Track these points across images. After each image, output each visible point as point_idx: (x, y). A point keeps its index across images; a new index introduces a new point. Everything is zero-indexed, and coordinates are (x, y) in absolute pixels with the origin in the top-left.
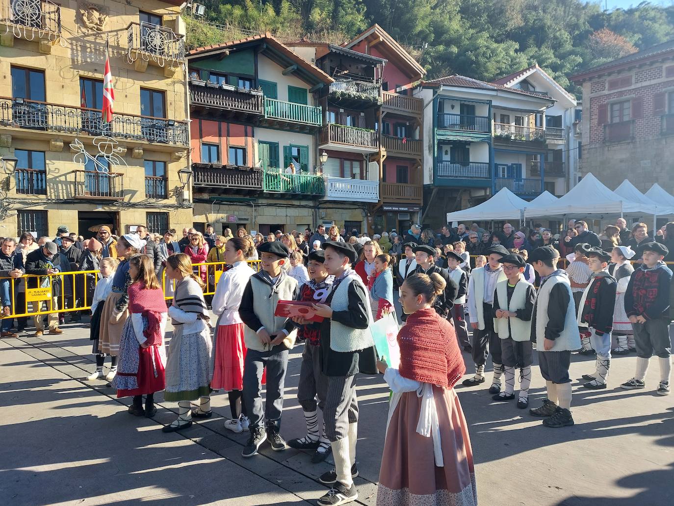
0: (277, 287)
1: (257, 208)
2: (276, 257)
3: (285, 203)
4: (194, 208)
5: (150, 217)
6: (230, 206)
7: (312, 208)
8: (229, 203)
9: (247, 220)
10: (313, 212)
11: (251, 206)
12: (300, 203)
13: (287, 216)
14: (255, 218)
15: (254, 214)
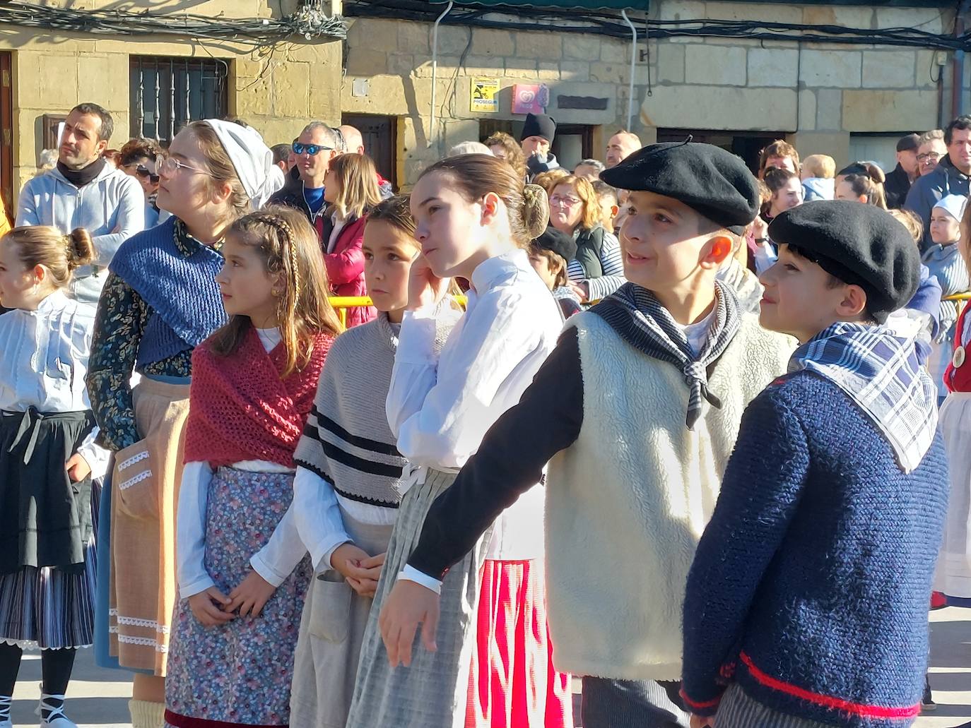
0: (710, 370)
1: (653, 46)
2: (693, 219)
3: (798, 21)
4: (354, 43)
5: (149, 84)
6: (520, 36)
7: (938, 48)
8: (515, 19)
9: (599, 104)
10: (941, 68)
11: (621, 34)
12: (874, 19)
13: (799, 87)
14: (640, 99)
15: (636, 75)
